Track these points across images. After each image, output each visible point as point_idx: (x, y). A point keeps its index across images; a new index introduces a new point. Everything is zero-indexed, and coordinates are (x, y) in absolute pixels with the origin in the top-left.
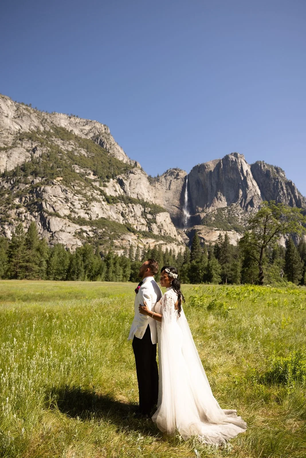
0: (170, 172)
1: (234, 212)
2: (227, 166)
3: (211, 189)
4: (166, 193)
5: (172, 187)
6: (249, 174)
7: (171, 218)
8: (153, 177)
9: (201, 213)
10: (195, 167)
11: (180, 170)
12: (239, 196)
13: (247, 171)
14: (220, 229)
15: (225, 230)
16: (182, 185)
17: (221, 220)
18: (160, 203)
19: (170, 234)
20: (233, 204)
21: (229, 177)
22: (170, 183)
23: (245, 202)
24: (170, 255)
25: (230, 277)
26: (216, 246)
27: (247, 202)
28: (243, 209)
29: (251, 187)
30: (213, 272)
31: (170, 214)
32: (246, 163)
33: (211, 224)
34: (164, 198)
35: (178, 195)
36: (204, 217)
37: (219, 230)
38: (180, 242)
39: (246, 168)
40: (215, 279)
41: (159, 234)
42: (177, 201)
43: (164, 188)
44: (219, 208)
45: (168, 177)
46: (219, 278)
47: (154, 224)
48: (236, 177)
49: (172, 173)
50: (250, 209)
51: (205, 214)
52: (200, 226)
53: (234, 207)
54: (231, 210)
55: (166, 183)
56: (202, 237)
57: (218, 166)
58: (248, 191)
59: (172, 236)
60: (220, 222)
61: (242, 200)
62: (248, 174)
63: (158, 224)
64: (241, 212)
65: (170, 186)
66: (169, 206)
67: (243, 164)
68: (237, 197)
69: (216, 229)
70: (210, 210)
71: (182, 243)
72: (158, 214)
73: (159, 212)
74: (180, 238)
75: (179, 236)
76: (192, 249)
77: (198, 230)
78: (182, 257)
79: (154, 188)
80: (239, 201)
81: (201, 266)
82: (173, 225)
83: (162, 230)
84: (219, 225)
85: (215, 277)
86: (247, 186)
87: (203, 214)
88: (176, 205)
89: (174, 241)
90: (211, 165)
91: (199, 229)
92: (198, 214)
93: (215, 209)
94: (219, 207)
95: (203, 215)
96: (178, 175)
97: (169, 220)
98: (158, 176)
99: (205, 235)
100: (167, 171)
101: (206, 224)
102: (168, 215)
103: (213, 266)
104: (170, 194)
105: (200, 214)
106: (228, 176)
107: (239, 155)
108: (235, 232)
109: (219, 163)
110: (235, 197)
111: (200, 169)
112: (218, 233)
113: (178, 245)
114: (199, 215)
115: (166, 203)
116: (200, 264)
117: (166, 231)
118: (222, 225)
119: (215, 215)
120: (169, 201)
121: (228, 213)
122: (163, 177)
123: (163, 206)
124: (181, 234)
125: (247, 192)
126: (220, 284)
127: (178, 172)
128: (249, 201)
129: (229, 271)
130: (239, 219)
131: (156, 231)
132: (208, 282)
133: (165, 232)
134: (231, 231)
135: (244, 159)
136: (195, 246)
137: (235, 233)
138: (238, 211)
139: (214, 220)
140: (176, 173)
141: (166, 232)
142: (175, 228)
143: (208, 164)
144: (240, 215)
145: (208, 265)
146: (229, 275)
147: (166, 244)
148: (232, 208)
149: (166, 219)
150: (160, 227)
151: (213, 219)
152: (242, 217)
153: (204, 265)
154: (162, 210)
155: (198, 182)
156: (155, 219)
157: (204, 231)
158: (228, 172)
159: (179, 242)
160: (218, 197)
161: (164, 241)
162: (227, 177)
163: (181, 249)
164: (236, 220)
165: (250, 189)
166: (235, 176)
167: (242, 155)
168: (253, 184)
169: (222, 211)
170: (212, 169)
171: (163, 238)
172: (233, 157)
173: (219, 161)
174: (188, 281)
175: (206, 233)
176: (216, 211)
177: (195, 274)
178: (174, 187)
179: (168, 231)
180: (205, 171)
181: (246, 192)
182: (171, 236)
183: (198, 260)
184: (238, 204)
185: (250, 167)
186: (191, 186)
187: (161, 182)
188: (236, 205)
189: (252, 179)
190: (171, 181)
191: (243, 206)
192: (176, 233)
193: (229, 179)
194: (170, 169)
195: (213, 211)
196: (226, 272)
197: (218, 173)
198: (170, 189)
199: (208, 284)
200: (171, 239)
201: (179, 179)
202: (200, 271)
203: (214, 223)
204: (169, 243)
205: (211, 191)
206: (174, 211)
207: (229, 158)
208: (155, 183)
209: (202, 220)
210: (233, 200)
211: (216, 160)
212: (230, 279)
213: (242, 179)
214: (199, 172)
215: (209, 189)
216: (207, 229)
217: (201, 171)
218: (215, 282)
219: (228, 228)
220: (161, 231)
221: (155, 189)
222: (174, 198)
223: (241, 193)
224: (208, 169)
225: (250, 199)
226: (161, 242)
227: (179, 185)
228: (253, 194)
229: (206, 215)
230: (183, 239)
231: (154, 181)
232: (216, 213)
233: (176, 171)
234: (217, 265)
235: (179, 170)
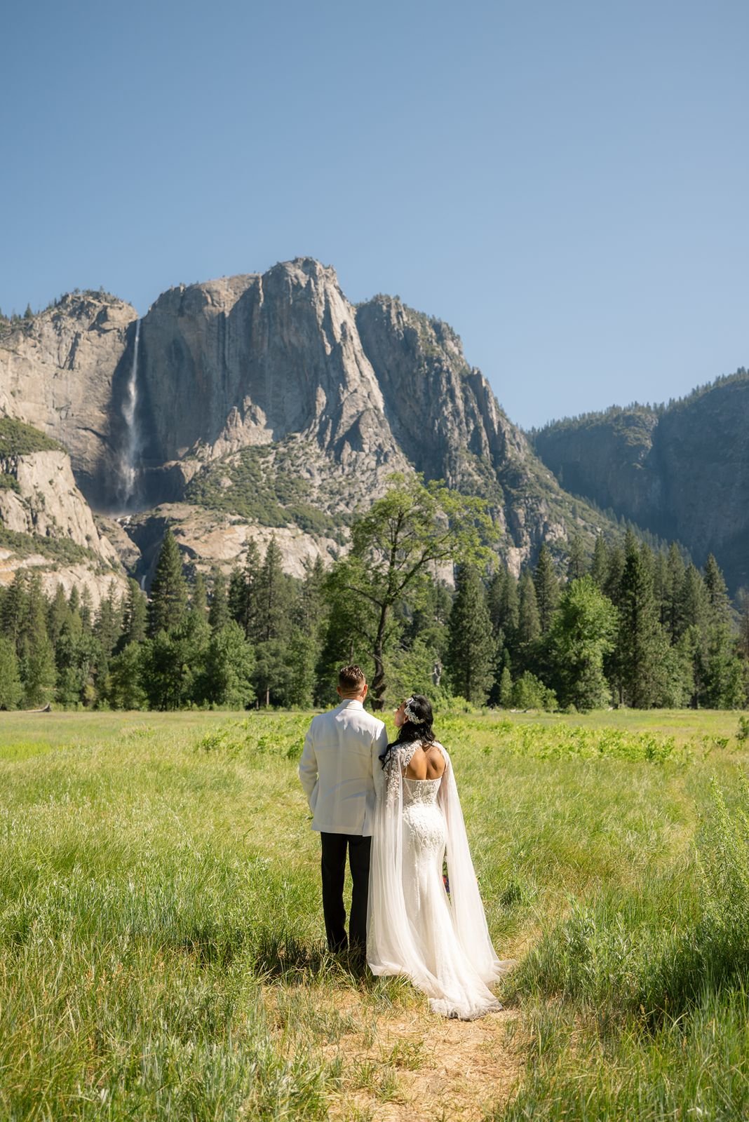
0: (73, 301)
1: (299, 462)
2: (278, 304)
3: (224, 376)
4: (57, 380)
5: (79, 358)
6: (352, 338)
7: (74, 472)
8: (9, 316)
9: (182, 459)
10: (168, 292)
11: (114, 301)
12: (315, 408)
13: (343, 326)
14: (250, 520)
15: (266, 522)
16: (120, 354)
17: (254, 489)
18: (34, 415)
19: (69, 530)
20: (294, 435)
21: (286, 340)
22: (75, 344)
23: (334, 432)
24: (73, 608)
25: (280, 685)
26: (236, 581)
27: (341, 432)
28: (328, 455)
29: (355, 380)
30: (229, 670)
31: (72, 458)
32: (343, 298)
33: (218, 502)
34: (50, 397)
35: (104, 389)
36: (196, 474)
37: (245, 523)
38: (107, 562)
39: (343, 315)
40: (234, 692)
41: (29, 530)
42: (97, 413)
43: (52, 360)
44: (249, 448)
45: (68, 322)
46: (247, 688)
47: (11, 493)
48: (306, 343)
49: (80, 309)
50: (350, 455)
51: (200, 464)
52: (181, 505)
53: (296, 447)
54: (289, 454)
55: (60, 342)
56: (187, 544)
57: (248, 297)
58: (346, 395)
59: (78, 537)
60: (249, 493)
61: (326, 423)
62: (349, 338)
63: (26, 494)
64: (321, 463)
65: (72, 353)
66: (69, 430)
67: (331, 299)
68: (309, 410)
69: (237, 517)
70: (218, 453)
71: (115, 566)
72: (26, 458)
73: (29, 450)
74: (105, 549)
75: (104, 539)
76: (153, 588)
77: (173, 520)
78: (117, 616)
79: (11, 356)
80: (315, 427)
81: (187, 649)
82: (83, 500)
83: (39, 515)
84: (244, 506)
85: (233, 687)
86: (342, 376)
87: (191, 463)
88: (95, 428)
89: (85, 559)
90: (224, 293)
91: (176, 517)
92: (173, 463)
93: (235, 449)
94: (247, 442)
95: (190, 469)
96: (103, 316)
97: (66, 481)
98: (28, 315)
99: (196, 539)
100: (64, 298)
101: (200, 498)
102: (66, 462)
103: (230, 652)
104: (73, 386)
105: (182, 464)
106: (282, 338)
107: (319, 267)
108: (300, 531)
109: (253, 291)
110: (303, 410)
111: (186, 303)
112: (242, 533)
113: (97, 573)
114: (177, 467)
115: (56, 415)
116: (184, 642)
117: (54, 519)
118: (257, 506)
119: (233, 469)
120: (67, 408)
121: (276, 466)
122: (48, 318)
123: (43, 427)
124: (110, 531)
125: (343, 399)
126: (249, 707)
127: (105, 308)
128: (347, 429)
129: (276, 666)
130: (312, 486)
131: (18, 518)
132: (211, 702)
133: (51, 523)
134: (284, 527)
135: (337, 284)
136: (166, 580)
137: (298, 535)
138: (312, 460)
139: (229, 489)
140: (98, 310)
141: (54, 523)
142: (88, 510)
143: (214, 288)
144: (315, 473)
145: (213, 647)
146: (276, 678)
147: (54, 569)
148: (292, 449)
149: (56, 474)
150: (34, 506)
151: (227, 482)
152: (323, 480)
153: (199, 645)
154: (40, 441)
155: (177, 350)
156: (15, 473)
157: (192, 525)
158: (282, 325)
159: (102, 561)
160: (245, 409)
161: (47, 558)
162: (277, 339)
163: (112, 586)
164: (305, 491)
165: (351, 389)
166: (304, 338)
167: (330, 270)
168: (361, 373)
169: (257, 458)
170: (227, 309)
171: (42, 547)
172: (300, 273)
173: (252, 281)
174: (141, 701)
175: (201, 532)
176: (238, 456)
177: (165, 679)
178: (89, 360)
179: (62, 522)
180: (201, 311)
181: (339, 399)
182: (74, 538)
183: (178, 629)
184: (311, 438)
185: (353, 312)
186: (150, 361)
187: (40, 335)
188: (303, 438)
189: (359, 355)
190: (78, 335)
191: (326, 443)
192: (92, 531)
193: (286, 347)
194: (76, 291)
195: (225, 456)
196: (266, 669)
197: (249, 322)
198: (71, 367)
199: (211, 709)
200: (73, 549)
201: (108, 331)
202: (185, 667)
203: (230, 500)
204: (64, 566)
205: (220, 384)
206: (86, 448)
207: (287, 275)
208: (18, 340)
209: (187, 486)
210: (294, 422)
211: (243, 276)
212: (279, 690)
213: (329, 350)
214: (181, 312)
215: (217, 376)
216: (206, 516)
217: (187, 312)
218: (235, 703)
219: (276, 518)
220: (35, 521)
221: (15, 360)
222: (86, 400)
223: (322, 398)
224: (213, 305)
225: (352, 422)
226: (38, 560)
227: (108, 353)
228: (362, 405)
229: (203, 467)
230: (119, 551)
231: (13, 331)
232: (236, 464)
233: (95, 302)
234: (242, 648)
235: (109, 299)
